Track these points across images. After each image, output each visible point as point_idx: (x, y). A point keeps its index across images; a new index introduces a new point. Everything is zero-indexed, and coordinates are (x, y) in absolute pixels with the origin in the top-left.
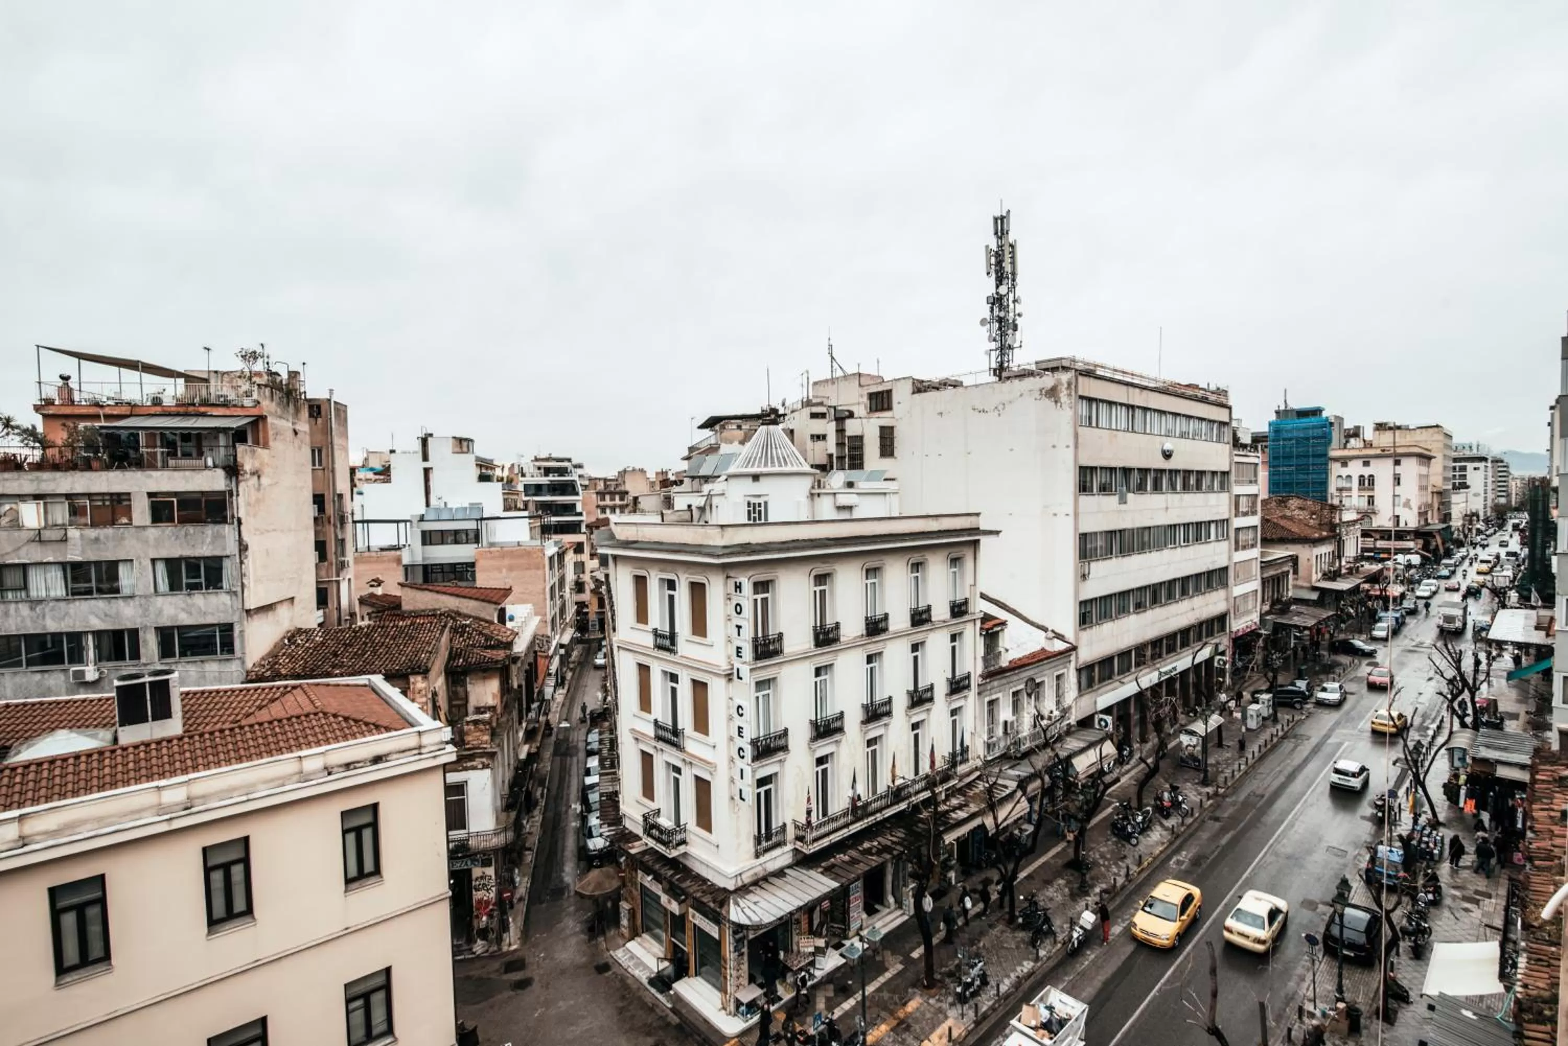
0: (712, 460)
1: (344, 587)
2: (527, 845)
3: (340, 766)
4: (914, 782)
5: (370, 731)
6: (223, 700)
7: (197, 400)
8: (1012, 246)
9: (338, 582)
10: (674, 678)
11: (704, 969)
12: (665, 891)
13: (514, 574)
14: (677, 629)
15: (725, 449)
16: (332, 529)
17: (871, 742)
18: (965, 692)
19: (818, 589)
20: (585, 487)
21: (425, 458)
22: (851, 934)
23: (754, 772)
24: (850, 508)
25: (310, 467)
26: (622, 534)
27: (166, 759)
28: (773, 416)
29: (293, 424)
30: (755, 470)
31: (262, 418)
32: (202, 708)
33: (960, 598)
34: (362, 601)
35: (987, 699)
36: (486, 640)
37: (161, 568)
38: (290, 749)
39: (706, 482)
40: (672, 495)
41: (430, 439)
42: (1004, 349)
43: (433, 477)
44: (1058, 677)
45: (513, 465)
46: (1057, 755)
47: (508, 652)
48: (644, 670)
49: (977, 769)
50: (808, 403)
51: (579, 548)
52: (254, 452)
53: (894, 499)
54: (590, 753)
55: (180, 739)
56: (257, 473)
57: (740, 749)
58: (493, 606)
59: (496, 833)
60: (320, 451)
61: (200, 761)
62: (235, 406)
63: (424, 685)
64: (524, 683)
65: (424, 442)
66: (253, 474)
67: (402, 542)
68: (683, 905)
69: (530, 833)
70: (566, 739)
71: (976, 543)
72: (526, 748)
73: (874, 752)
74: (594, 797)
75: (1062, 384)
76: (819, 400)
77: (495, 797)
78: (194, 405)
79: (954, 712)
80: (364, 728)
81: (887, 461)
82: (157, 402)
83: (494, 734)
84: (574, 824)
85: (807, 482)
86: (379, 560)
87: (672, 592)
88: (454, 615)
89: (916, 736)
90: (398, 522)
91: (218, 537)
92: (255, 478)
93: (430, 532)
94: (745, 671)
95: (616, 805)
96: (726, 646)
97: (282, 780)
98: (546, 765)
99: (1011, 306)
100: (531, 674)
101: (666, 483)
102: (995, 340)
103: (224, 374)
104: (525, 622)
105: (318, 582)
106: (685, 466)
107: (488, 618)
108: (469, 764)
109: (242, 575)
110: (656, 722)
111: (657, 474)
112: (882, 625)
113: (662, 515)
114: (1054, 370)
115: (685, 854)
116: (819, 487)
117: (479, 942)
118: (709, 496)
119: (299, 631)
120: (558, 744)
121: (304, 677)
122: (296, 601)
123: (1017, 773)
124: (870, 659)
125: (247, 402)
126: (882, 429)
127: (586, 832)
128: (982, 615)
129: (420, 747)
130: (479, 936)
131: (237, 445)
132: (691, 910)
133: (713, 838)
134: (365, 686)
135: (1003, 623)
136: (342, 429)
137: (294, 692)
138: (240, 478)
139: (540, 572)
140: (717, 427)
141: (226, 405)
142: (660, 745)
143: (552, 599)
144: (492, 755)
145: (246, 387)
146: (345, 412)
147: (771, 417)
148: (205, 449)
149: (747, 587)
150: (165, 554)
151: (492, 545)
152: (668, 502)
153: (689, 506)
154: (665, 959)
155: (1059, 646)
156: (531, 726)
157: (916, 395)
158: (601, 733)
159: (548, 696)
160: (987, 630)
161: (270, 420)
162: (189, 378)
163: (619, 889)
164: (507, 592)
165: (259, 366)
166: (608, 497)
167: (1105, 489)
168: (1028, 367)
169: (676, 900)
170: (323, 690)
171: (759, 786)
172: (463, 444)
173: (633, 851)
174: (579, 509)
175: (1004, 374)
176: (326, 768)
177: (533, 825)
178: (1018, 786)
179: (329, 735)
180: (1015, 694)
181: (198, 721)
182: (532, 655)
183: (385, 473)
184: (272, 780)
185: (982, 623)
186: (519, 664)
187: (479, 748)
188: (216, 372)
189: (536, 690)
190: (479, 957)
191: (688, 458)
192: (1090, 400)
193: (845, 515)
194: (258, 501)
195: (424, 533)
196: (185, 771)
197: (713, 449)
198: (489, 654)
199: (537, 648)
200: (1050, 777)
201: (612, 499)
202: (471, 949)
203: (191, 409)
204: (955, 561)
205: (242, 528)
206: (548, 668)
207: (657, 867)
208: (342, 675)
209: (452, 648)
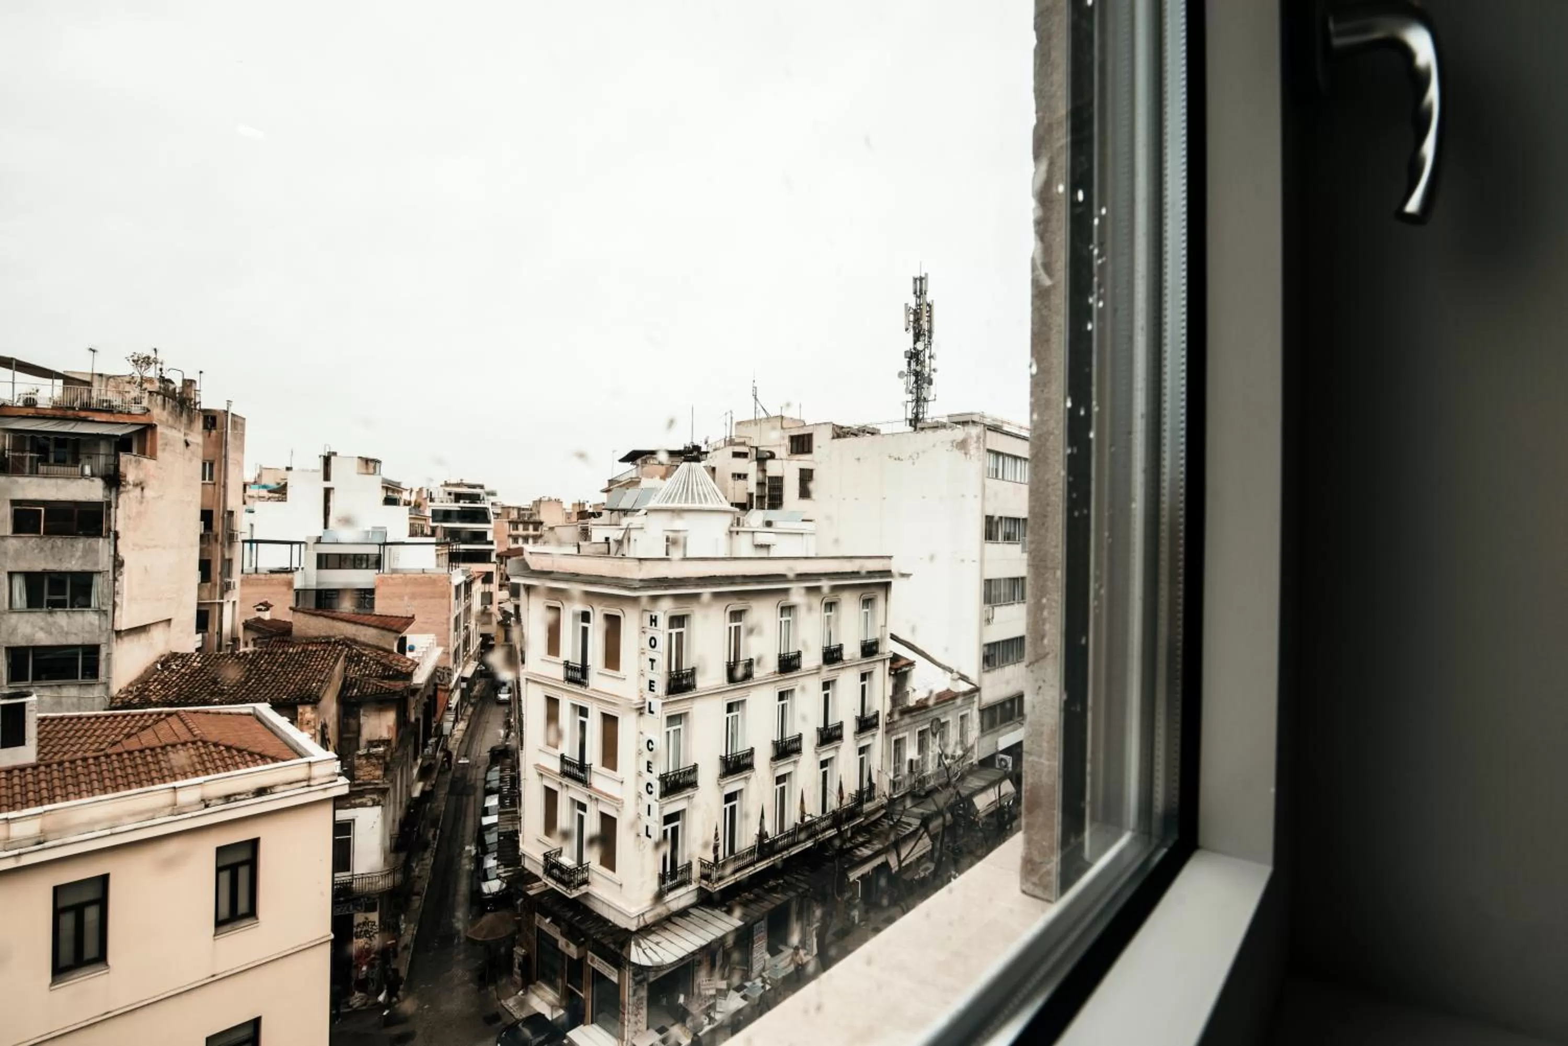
0: (632, 493)
1: (227, 610)
2: (416, 889)
3: (219, 798)
4: (821, 819)
5: (255, 762)
6: (86, 727)
7: (77, 404)
8: (929, 305)
9: (221, 605)
10: (583, 712)
11: (600, 1016)
12: (563, 934)
13: (416, 603)
14: (589, 662)
15: (645, 483)
16: (219, 547)
17: (780, 779)
18: (874, 731)
19: (734, 625)
20: (498, 515)
21: (327, 477)
22: (753, 975)
23: (661, 808)
24: (767, 547)
25: (200, 481)
26: (535, 563)
27: (17, 789)
28: (695, 453)
29: (185, 434)
30: (675, 505)
31: (151, 427)
32: (60, 735)
33: (871, 637)
34: (247, 626)
35: (894, 738)
36: (384, 670)
37: (19, 582)
38: (163, 780)
39: (625, 515)
40: (590, 527)
41: (333, 458)
42: (919, 401)
43: (332, 497)
44: (962, 717)
45: (421, 489)
46: (958, 793)
47: (407, 683)
48: (552, 703)
49: (882, 807)
50: (731, 442)
51: (487, 578)
52: (138, 462)
53: (811, 539)
54: (489, 792)
55: (35, 767)
56: (140, 485)
57: (649, 784)
58: (394, 635)
59: (384, 876)
60: (211, 465)
61: (58, 791)
62: (120, 412)
63: (313, 716)
64: (421, 717)
65: (327, 460)
66: (136, 485)
67: (295, 564)
68: (582, 949)
69: (419, 877)
70: (464, 777)
71: (887, 586)
72: (420, 785)
73: (783, 789)
74: (491, 838)
75: (971, 437)
76: (742, 440)
77: (384, 839)
78: (74, 409)
79: (862, 750)
80: (248, 758)
81: (805, 502)
82: (30, 403)
83: (387, 769)
84: (467, 867)
85: (727, 520)
86: (268, 583)
87: (585, 625)
88: (349, 642)
89: (825, 774)
90: (291, 543)
91: (90, 552)
92: (139, 489)
93: (327, 555)
94: (657, 705)
95: (515, 845)
96: (639, 679)
97: (152, 813)
98: (440, 804)
99: (927, 361)
100: (431, 707)
101: (583, 515)
102: (911, 392)
103: (109, 378)
104: (426, 653)
105: (199, 604)
106: (604, 498)
107: (387, 647)
108: (358, 801)
109: (115, 593)
110: (562, 756)
111: (574, 505)
112: (796, 662)
113: (579, 546)
114: (965, 423)
115: (587, 895)
116: (738, 524)
117: (357, 994)
118: (628, 529)
119: (175, 656)
120: (453, 783)
121: (178, 705)
122: (173, 622)
123: (921, 811)
124: (782, 696)
125: (136, 409)
126: (802, 471)
127: (481, 875)
128: (891, 655)
129: (309, 779)
130: (357, 989)
131: (121, 454)
132: (589, 953)
133: (616, 876)
134: (249, 714)
135: (911, 664)
136: (238, 443)
137: (169, 719)
138: (122, 489)
139: (445, 602)
140: (639, 461)
141: (110, 410)
142: (566, 781)
143: (456, 630)
144: (384, 792)
145: (134, 392)
146: (243, 425)
147: (692, 454)
148: (81, 457)
149: (663, 622)
150: (24, 566)
151: (394, 571)
152: (585, 534)
153: (607, 539)
154: (561, 1007)
155: (964, 687)
156: (426, 763)
157: (836, 441)
158: (502, 771)
159: (446, 732)
160: (896, 670)
161: (159, 429)
162: (68, 380)
163: (514, 933)
164: (409, 620)
165: (151, 373)
166: (521, 527)
167: (1008, 538)
168: (940, 420)
169: (574, 943)
170: (202, 718)
171: (666, 823)
172: (369, 464)
173: (531, 893)
174: (490, 537)
175: (919, 425)
176: (203, 800)
177: (423, 867)
178: (921, 824)
179: (208, 765)
180: (921, 733)
181: (55, 750)
182: (432, 687)
183: (280, 491)
184: (141, 813)
185: (892, 663)
186: (418, 697)
187: (369, 784)
188: (101, 375)
189: (434, 725)
190: (356, 1011)
191: (607, 491)
192: (998, 454)
193: (763, 553)
194: (139, 514)
195: (320, 556)
196: (39, 802)
197: (633, 483)
198: (386, 684)
199: (438, 681)
200: (952, 814)
201: (526, 529)
202: (347, 1002)
203: (70, 413)
204: (868, 602)
205: (119, 542)
206: (447, 702)
207: (556, 908)
208: (221, 703)
209: (346, 678)
